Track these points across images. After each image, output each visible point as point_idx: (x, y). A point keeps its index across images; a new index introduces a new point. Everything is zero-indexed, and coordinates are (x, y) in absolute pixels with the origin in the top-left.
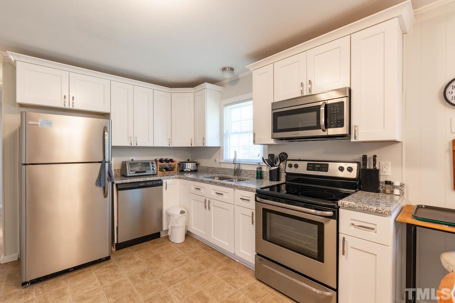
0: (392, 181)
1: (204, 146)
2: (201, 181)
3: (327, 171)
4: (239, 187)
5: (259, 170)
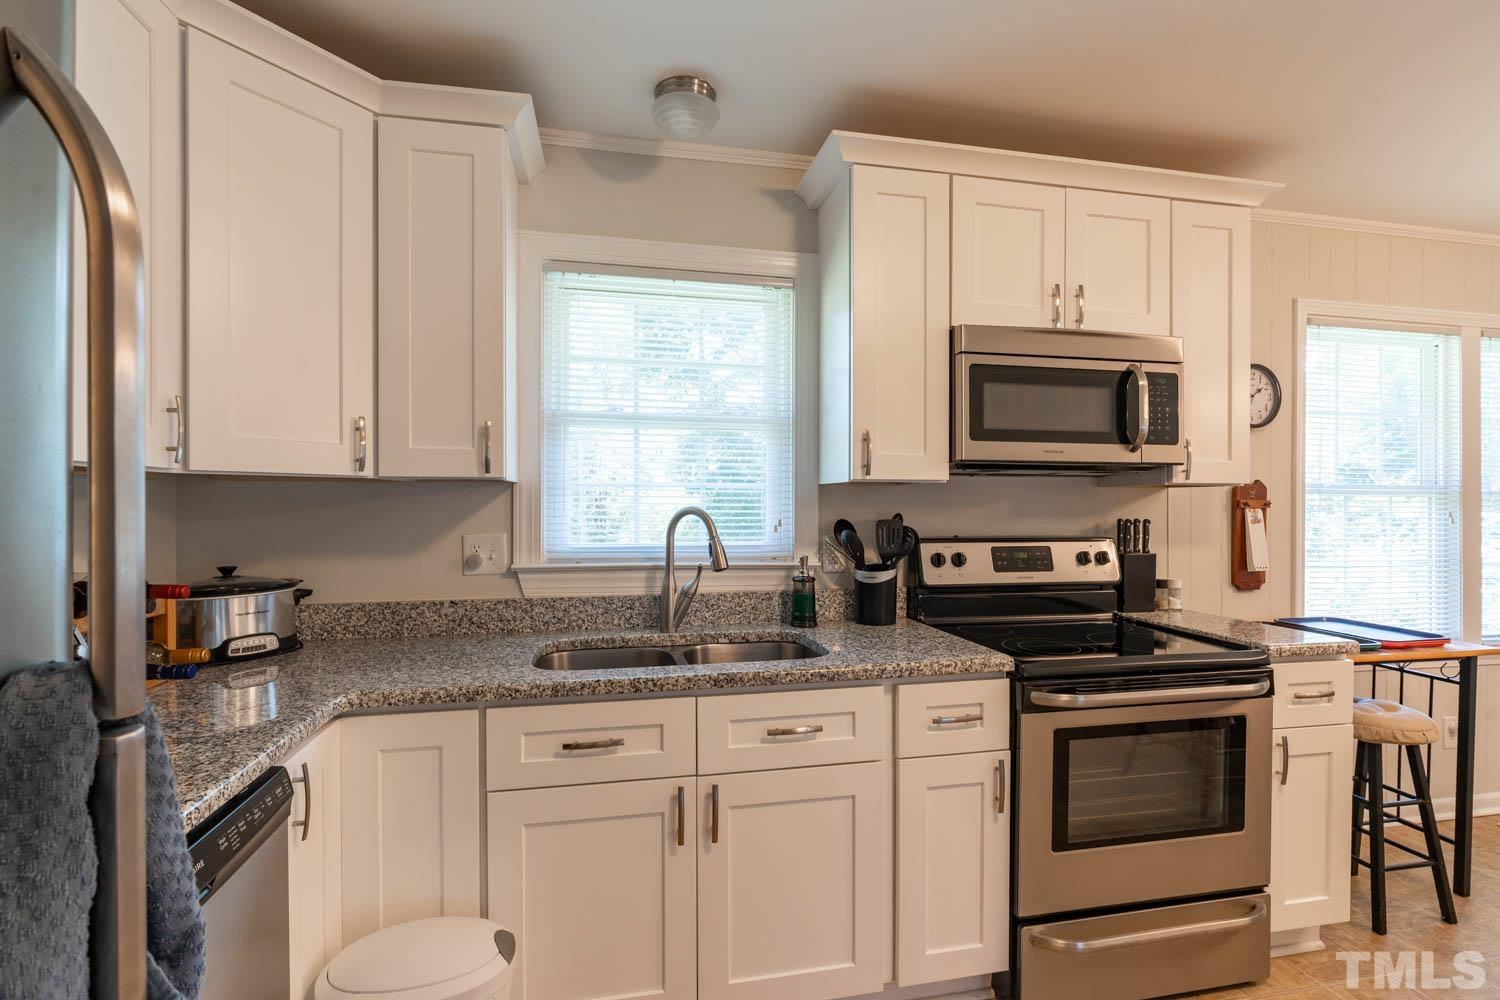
1: (492, 475)
2: (637, 691)
3: (1050, 567)
4: (928, 673)
5: (804, 586)
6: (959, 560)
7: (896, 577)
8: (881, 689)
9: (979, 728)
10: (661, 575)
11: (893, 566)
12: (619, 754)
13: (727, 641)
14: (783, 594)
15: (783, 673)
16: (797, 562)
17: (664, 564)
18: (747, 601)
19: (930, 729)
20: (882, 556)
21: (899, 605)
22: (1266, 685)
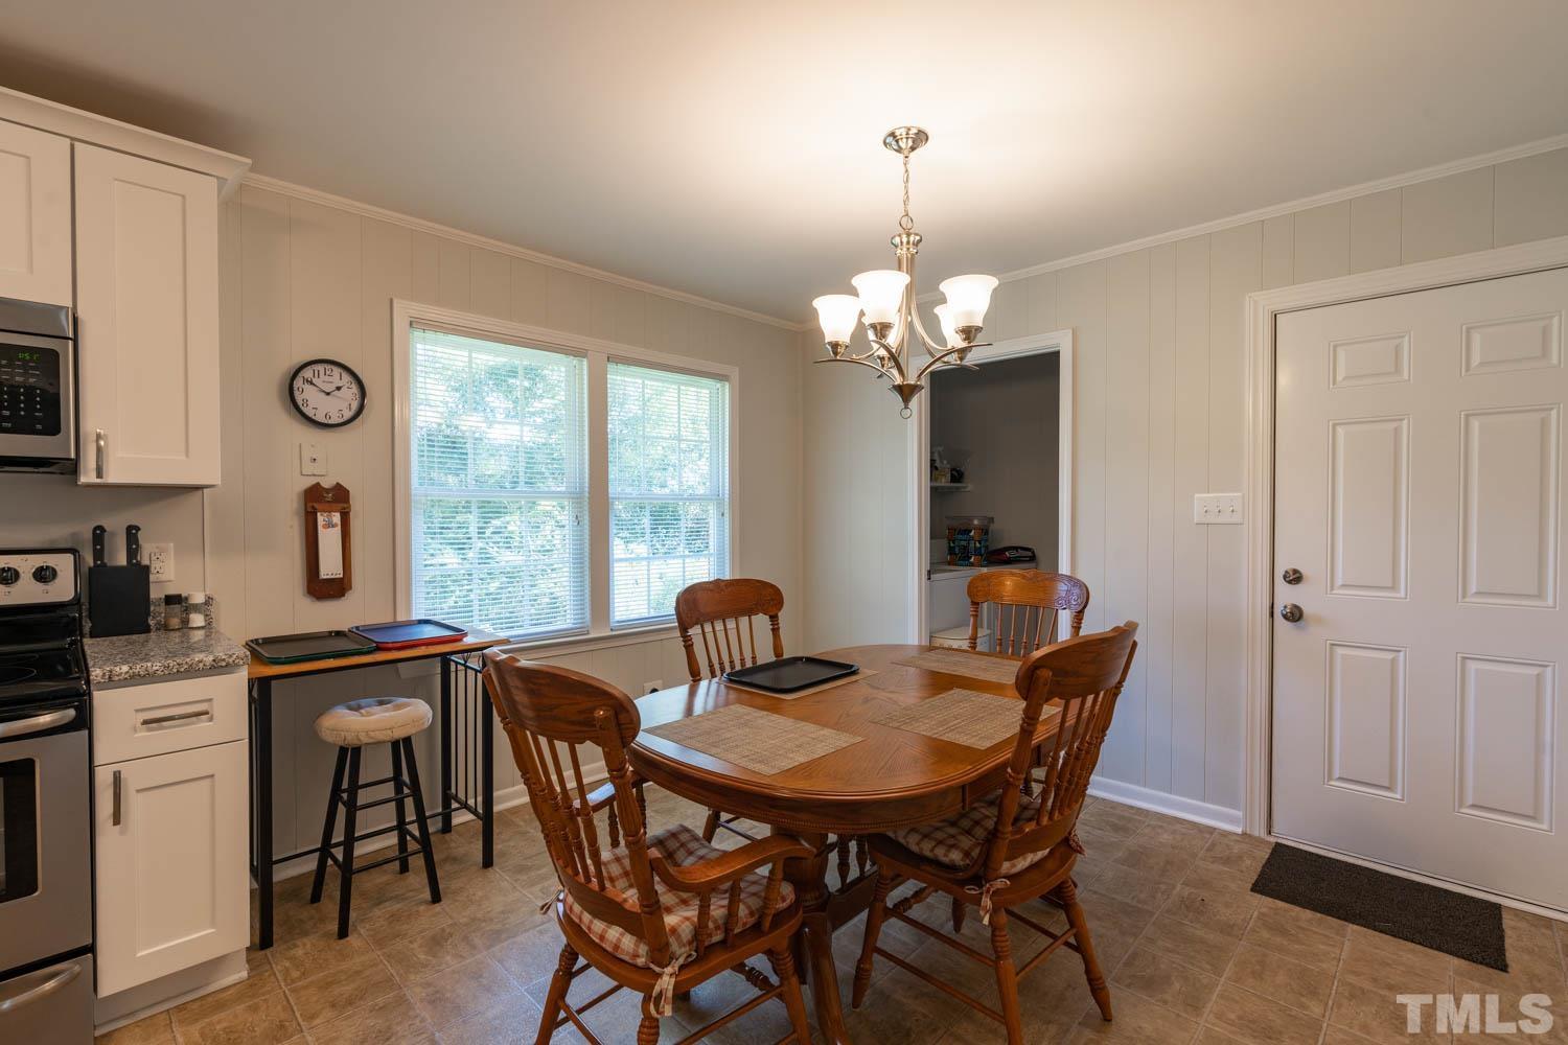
0: (183, 595)
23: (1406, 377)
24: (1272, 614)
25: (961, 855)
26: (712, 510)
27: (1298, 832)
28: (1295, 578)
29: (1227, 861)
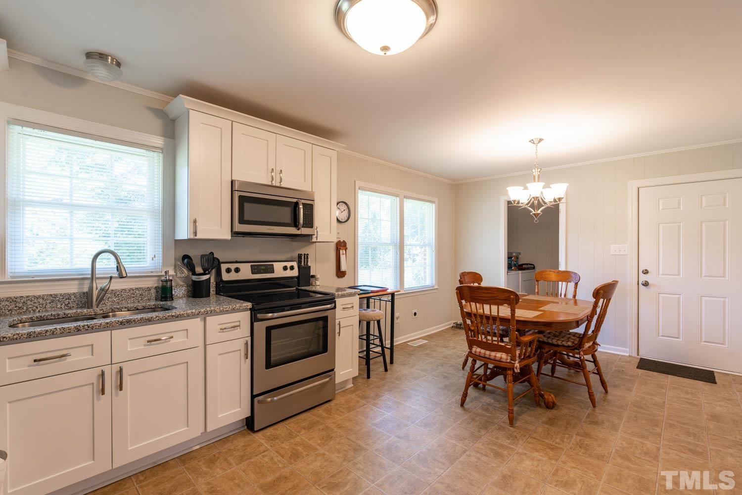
2: (78, 331)
3: (273, 272)
4: (218, 311)
5: (167, 283)
6: (237, 270)
7: (210, 278)
8: (199, 319)
9: (239, 330)
10: (89, 282)
11: (209, 273)
12: (68, 360)
13: (126, 310)
14: (156, 288)
15: (154, 316)
16: (163, 273)
17: (90, 276)
18: (137, 292)
19: (220, 332)
20: (203, 269)
21: (211, 290)
22: (333, 305)
23: (682, 209)
24: (638, 284)
25: (571, 343)
26: (428, 249)
27: (648, 354)
28: (646, 272)
29: (626, 362)
